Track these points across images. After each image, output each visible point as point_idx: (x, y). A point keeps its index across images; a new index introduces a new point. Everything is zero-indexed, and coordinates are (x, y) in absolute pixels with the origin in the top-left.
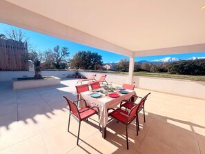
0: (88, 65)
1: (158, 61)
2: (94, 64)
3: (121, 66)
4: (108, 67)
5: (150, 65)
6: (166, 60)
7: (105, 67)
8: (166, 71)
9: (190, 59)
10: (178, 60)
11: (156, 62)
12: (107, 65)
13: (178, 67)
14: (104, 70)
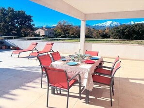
0: (11, 30)
1: (100, 25)
2: (21, 28)
3: (59, 31)
4: (42, 33)
5: (92, 30)
6: (108, 24)
7: (37, 32)
8: (109, 37)
9: (129, 23)
10: (119, 24)
11: (98, 27)
12: (40, 30)
13: (119, 31)
14: (37, 37)
